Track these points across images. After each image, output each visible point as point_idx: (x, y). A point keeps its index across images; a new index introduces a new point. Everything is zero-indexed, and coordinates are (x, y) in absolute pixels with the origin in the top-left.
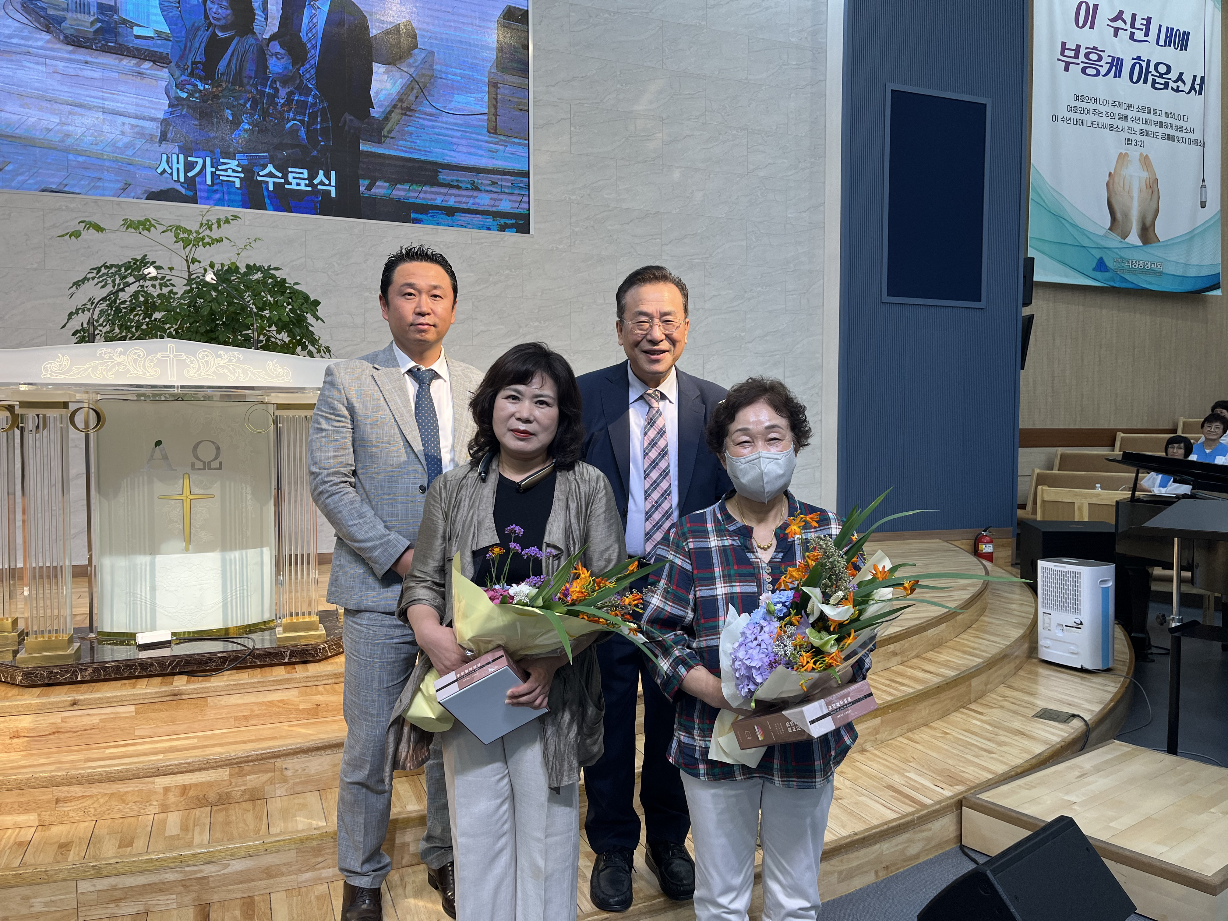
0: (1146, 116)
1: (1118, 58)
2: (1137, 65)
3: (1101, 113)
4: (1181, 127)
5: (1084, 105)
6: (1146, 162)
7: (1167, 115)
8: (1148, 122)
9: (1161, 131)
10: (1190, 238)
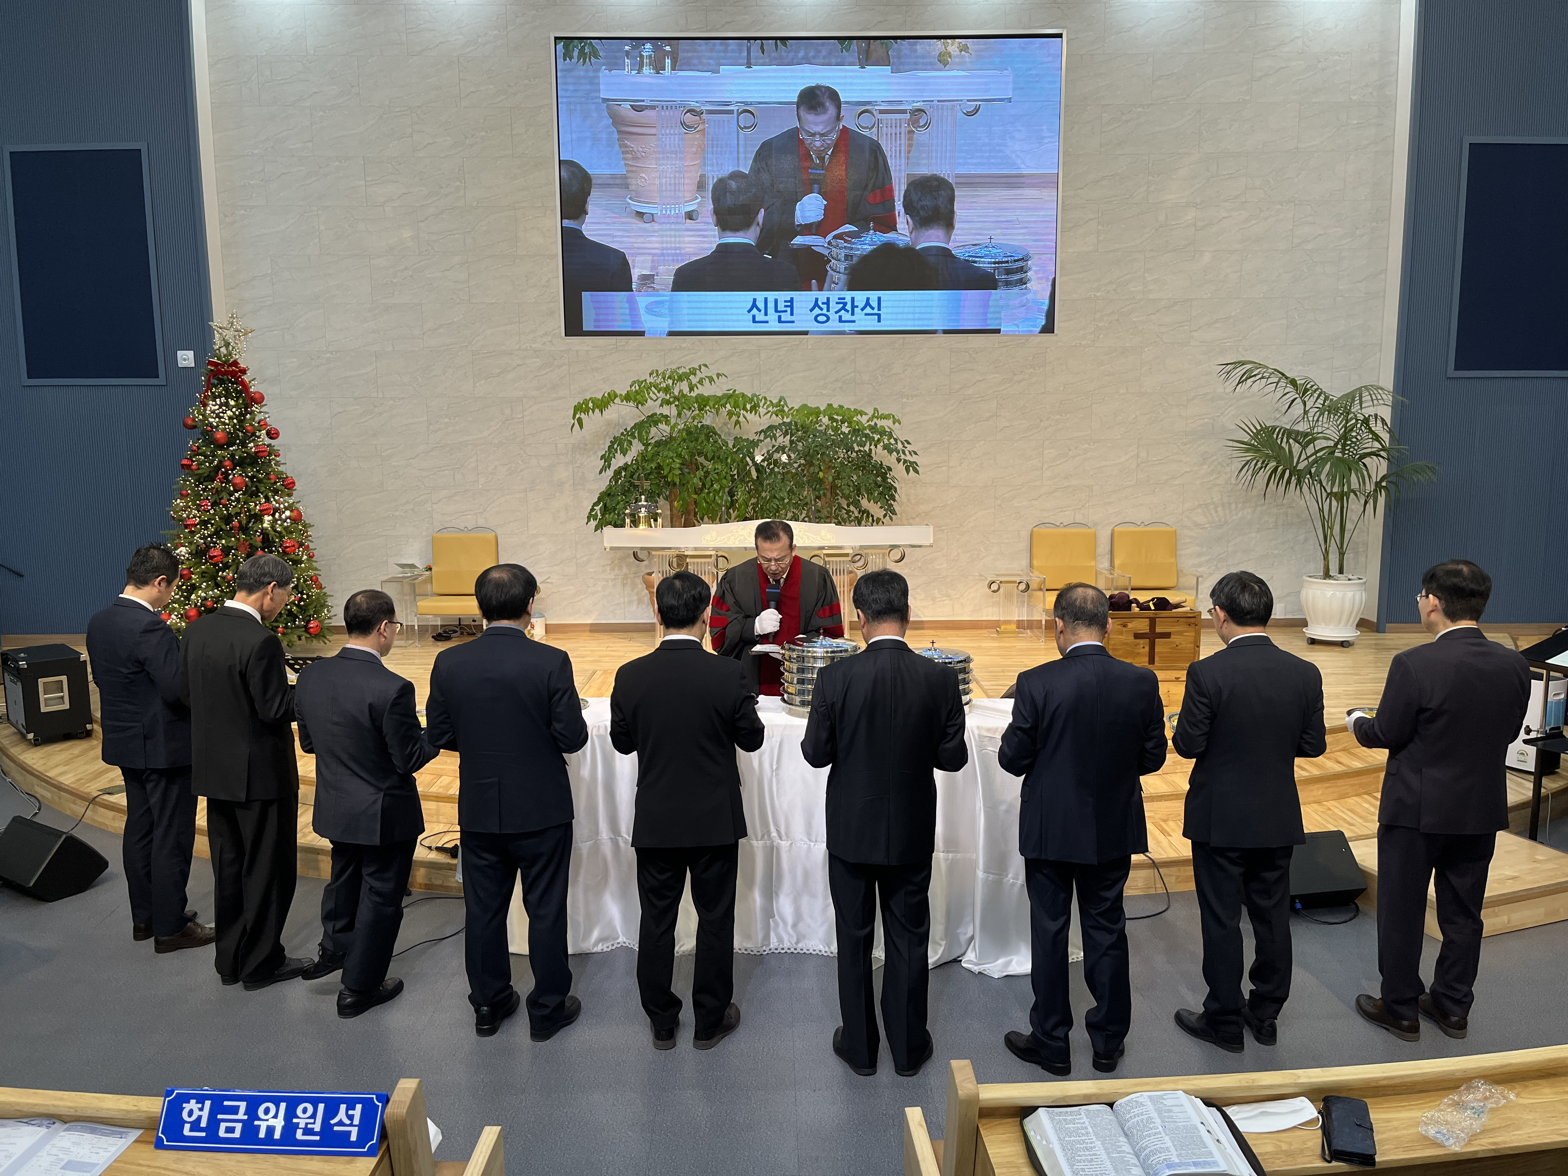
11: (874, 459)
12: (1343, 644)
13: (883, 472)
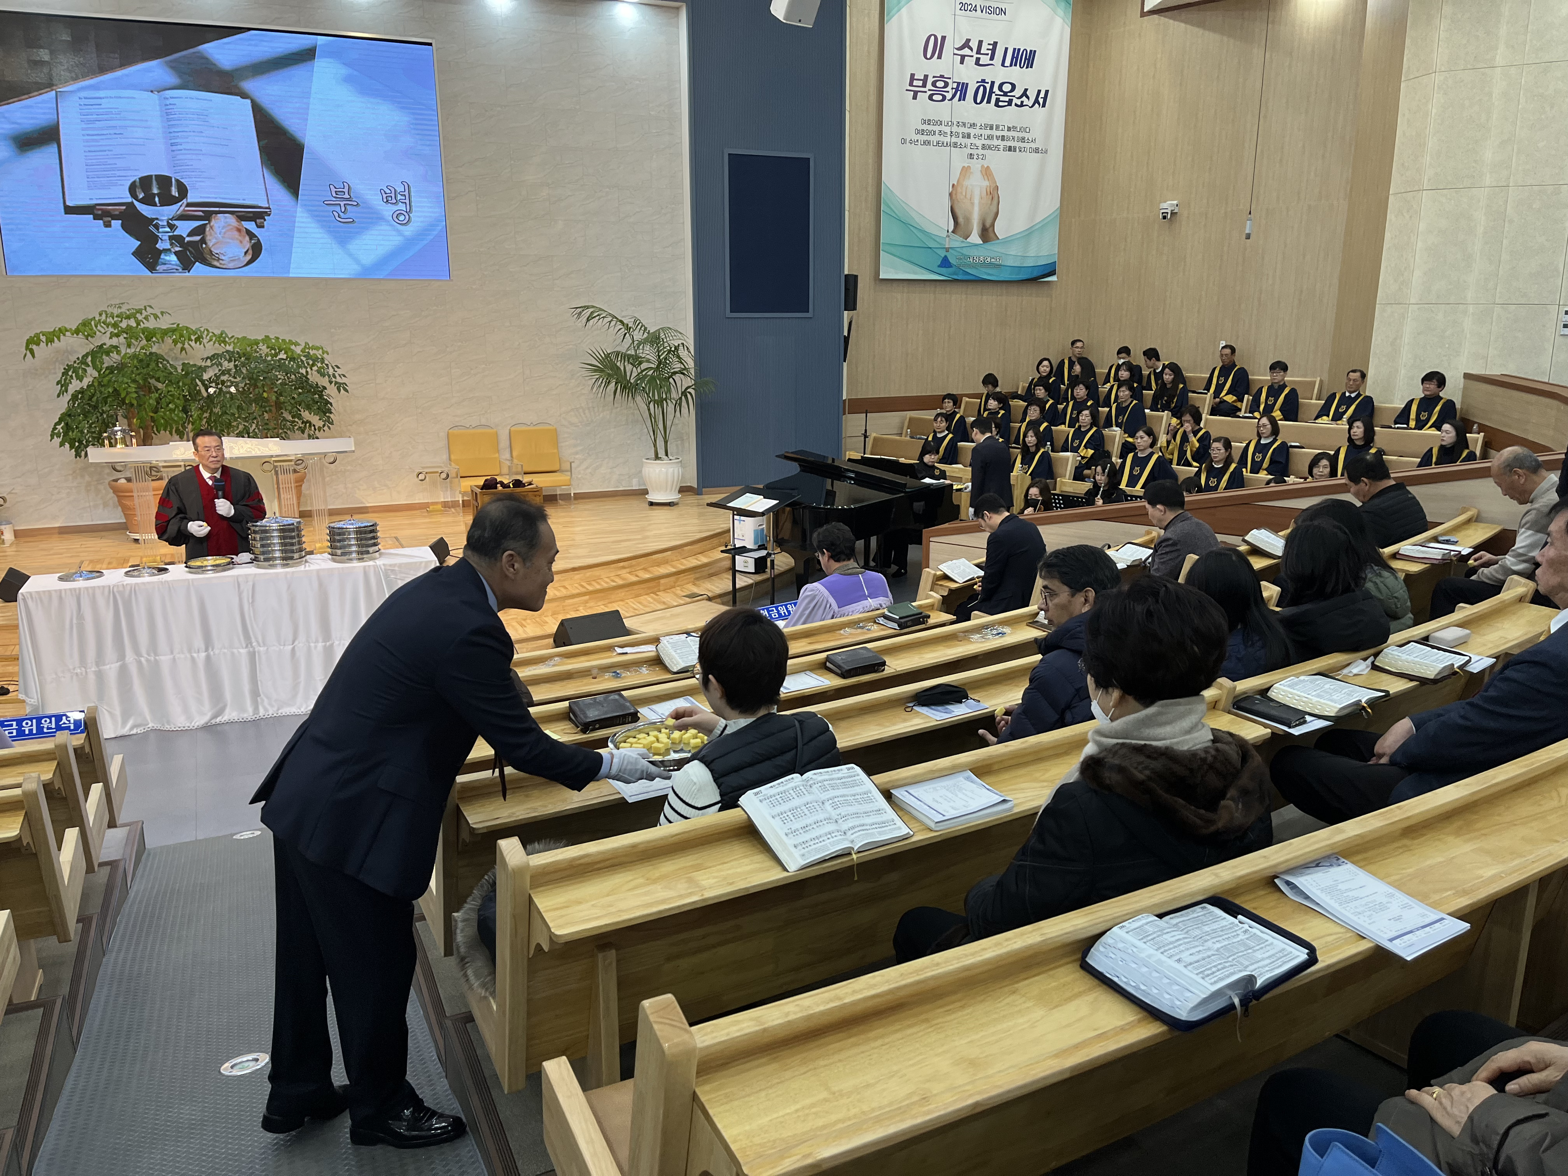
0: (989, 132)
1: (963, 84)
2: (982, 88)
3: (946, 133)
4: (1023, 138)
5: (930, 128)
6: (987, 172)
7: (1009, 129)
8: (990, 137)
9: (1002, 144)
10: (1028, 234)
11: (311, 379)
12: (670, 504)
13: (319, 391)
